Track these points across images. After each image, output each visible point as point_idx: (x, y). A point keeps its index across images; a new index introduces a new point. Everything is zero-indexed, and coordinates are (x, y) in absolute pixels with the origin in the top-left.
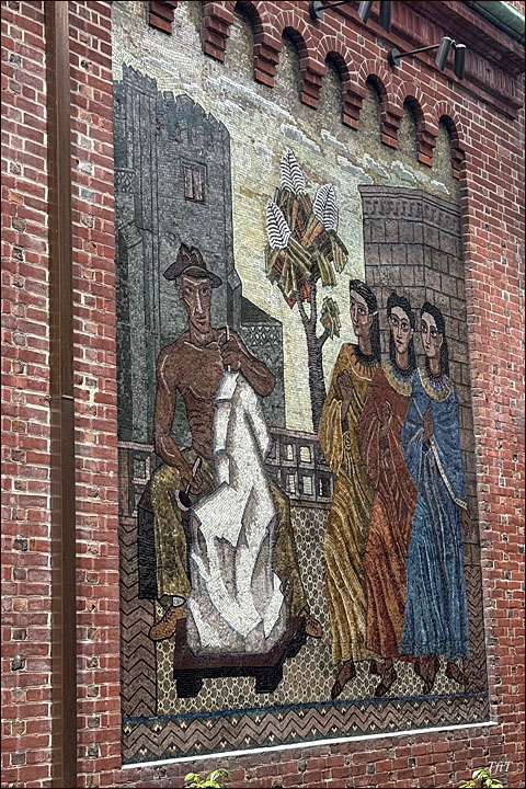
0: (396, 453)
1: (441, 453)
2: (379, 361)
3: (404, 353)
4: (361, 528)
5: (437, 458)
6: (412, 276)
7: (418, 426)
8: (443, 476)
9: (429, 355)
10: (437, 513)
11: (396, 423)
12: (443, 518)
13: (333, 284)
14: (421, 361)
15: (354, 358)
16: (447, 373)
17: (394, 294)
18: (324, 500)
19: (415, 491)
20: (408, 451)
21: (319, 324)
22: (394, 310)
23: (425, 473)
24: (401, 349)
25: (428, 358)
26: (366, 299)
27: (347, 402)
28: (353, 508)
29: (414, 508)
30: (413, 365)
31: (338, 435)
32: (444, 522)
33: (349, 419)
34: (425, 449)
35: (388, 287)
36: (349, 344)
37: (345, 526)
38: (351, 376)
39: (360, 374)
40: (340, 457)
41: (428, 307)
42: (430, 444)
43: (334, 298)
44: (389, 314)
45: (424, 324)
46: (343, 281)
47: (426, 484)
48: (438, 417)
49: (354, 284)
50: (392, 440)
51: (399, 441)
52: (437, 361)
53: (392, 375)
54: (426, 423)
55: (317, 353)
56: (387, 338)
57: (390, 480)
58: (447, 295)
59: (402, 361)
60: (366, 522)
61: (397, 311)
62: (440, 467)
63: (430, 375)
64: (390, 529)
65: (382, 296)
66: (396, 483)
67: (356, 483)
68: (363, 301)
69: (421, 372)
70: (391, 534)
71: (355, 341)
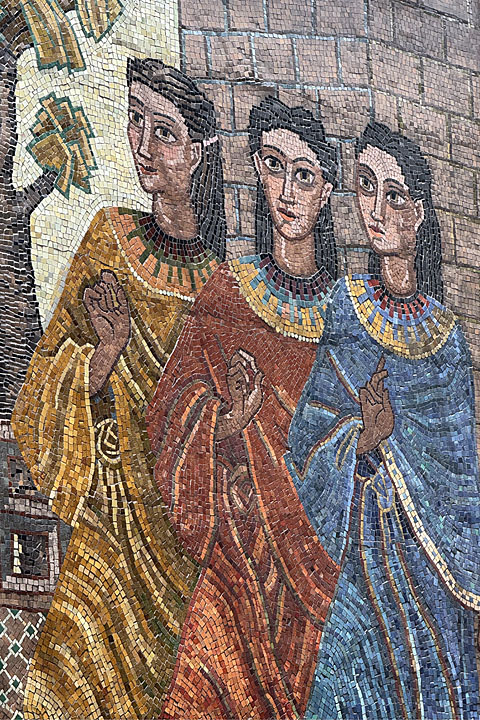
0: (269, 475)
1: (417, 482)
2: (222, 255)
3: (299, 238)
4: (150, 658)
5: (403, 492)
6: (330, 61)
7: (344, 414)
8: (423, 536)
9: (381, 246)
10: (398, 624)
11: (268, 410)
12: (422, 639)
13: (72, 66)
14: (357, 261)
15: (138, 245)
16: (438, 290)
17: (271, 97)
18: (28, 584)
19: (327, 568)
20: (310, 472)
21: (21, 155)
22: (270, 138)
23: (364, 526)
24: (291, 229)
25: (376, 259)
26: (182, 108)
27: (111, 349)
28: (125, 606)
29: (327, 612)
30: (328, 264)
31: (81, 428)
32: (422, 648)
33: (117, 389)
34: (366, 468)
35: (251, 82)
36: (122, 211)
37: (98, 652)
38: (126, 289)
39: (153, 279)
40: (83, 482)
41: (377, 134)
42: (380, 458)
43: (77, 97)
44: (256, 146)
45: (367, 174)
46: (106, 62)
47: (366, 555)
48: (408, 395)
49: (138, 70)
50: (258, 444)
51: (280, 445)
52: (404, 264)
53: (261, 290)
54: (370, 408)
55: (15, 228)
56: (247, 200)
57: (249, 541)
58: (441, 110)
59: (295, 258)
60: (168, 644)
61: (288, 143)
62: (412, 514)
63: (384, 294)
64: (247, 659)
65: (232, 104)
66: (268, 549)
67: (136, 545)
68: (170, 110)
69: (354, 287)
70: (250, 673)
71: (144, 203)
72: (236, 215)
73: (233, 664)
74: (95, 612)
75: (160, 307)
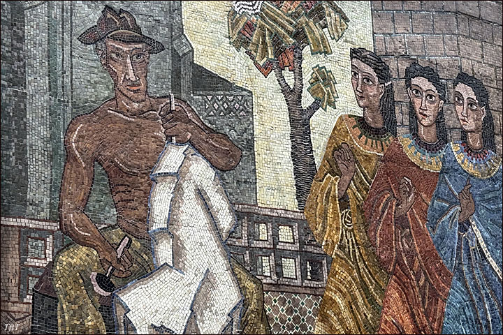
0: (420, 233)
1: (487, 235)
2: (395, 134)
3: (429, 126)
4: (369, 316)
5: (480, 239)
6: (441, 45)
7: (452, 204)
8: (490, 259)
9: (466, 128)
10: (480, 300)
11: (418, 203)
12: (492, 306)
13: (326, 53)
14: (456, 135)
15: (358, 131)
16: (493, 147)
17: (415, 63)
18: (314, 284)
19: (447, 274)
20: (438, 231)
21: (305, 93)
22: (415, 81)
23: (463, 255)
24: (426, 122)
25: (464, 134)
26: (375, 69)
27: (347, 178)
28: (357, 293)
29: (448, 294)
30: (443, 138)
31: (335, 213)
32: (492, 310)
33: (350, 196)
34: (463, 229)
35: (406, 57)
36: (350, 116)
37: (346, 314)
38: (353, 151)
39: (365, 146)
40: (337, 237)
41: (463, 77)
42: (469, 224)
43: (329, 66)
44: (409, 85)
45: (459, 96)
46: (340, 50)
47: (465, 268)
48: (482, 195)
49: (355, 53)
50: (414, 219)
51: (424, 219)
52: (477, 136)
53: (413, 150)
54: (464, 202)
55: (304, 125)
56: (405, 109)
57: (412, 263)
58: (491, 66)
59: (428, 135)
60: (377, 310)
61: (422, 83)
62: (485, 250)
63: (469, 150)
64: (413, 316)
65: (397, 67)
66: (420, 266)
67: (361, 265)
68: (370, 70)
69: (455, 147)
70: (414, 322)
71: (360, 112)
72: (401, 116)
73: (407, 318)
74: (344, 295)
75: (368, 159)
